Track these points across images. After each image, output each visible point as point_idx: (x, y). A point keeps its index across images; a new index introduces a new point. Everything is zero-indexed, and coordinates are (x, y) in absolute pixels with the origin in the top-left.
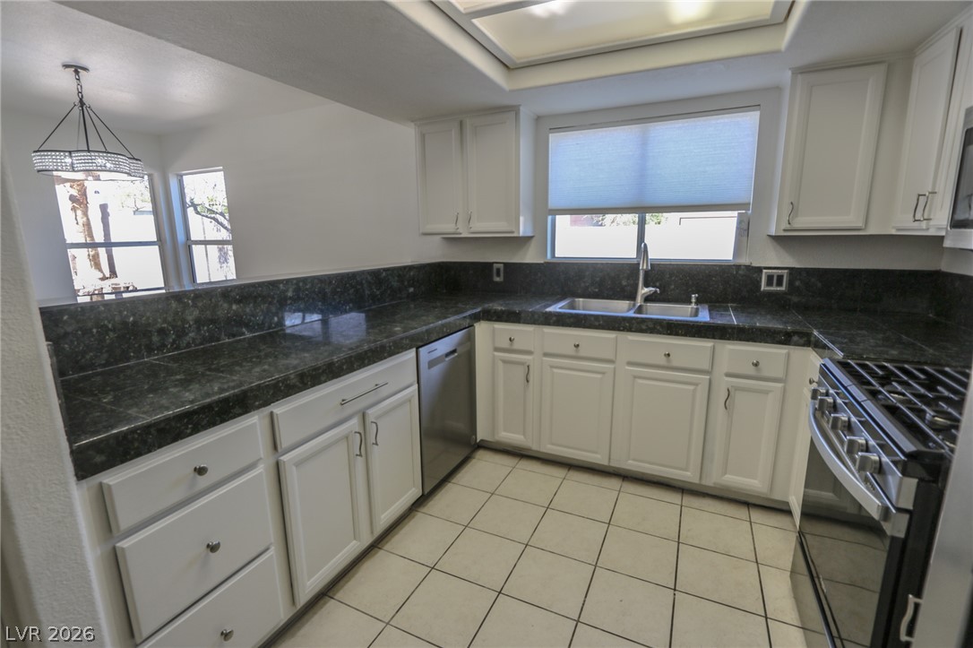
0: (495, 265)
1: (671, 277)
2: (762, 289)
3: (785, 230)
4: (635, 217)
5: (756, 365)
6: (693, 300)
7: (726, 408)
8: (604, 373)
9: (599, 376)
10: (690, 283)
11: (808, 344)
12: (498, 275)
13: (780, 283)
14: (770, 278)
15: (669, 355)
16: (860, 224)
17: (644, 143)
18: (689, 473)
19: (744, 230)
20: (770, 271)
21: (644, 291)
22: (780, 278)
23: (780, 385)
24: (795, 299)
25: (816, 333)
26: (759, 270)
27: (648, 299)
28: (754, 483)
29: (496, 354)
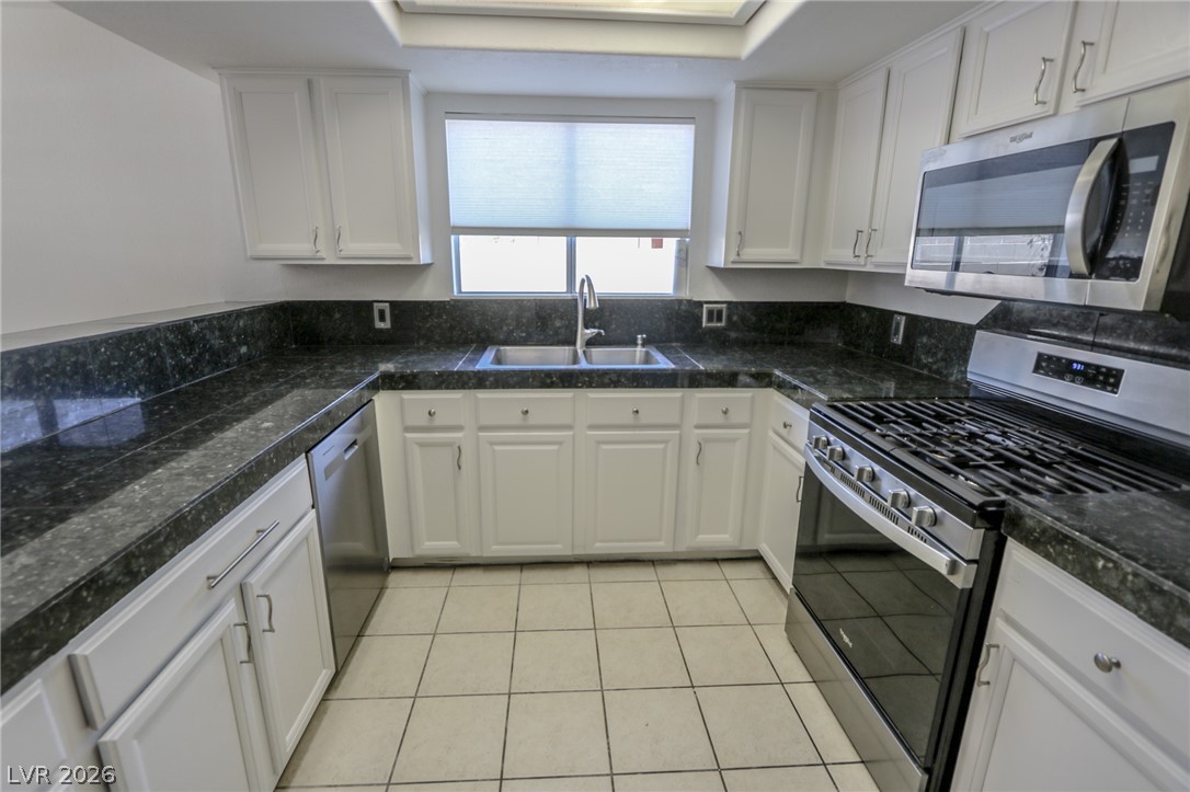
0: (375, 304)
1: (611, 315)
2: (704, 325)
3: (733, 262)
4: (562, 241)
5: (725, 412)
6: (640, 342)
7: (698, 463)
8: (560, 443)
9: (555, 447)
10: (632, 321)
11: (769, 385)
12: (382, 318)
13: (719, 319)
14: (710, 313)
15: (637, 412)
16: (796, 257)
17: (571, 148)
18: (662, 543)
19: (683, 259)
20: (711, 306)
21: (584, 333)
22: (720, 312)
23: (747, 431)
24: (733, 335)
25: (777, 372)
26: (700, 304)
27: (590, 343)
28: (722, 539)
29: (409, 435)
